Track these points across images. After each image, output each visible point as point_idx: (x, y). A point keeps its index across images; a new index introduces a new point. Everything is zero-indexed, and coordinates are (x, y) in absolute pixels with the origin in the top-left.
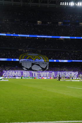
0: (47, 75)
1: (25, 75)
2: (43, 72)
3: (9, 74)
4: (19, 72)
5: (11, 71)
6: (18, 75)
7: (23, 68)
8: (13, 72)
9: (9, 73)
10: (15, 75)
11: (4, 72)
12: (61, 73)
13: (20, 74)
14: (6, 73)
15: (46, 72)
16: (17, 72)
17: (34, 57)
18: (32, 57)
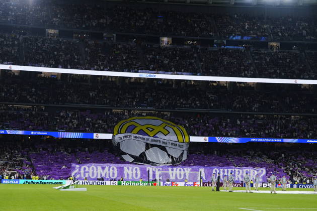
0: (185, 175)
1: (128, 175)
2: (175, 169)
4: (113, 169)
5: (93, 166)
6: (111, 175)
8: (97, 168)
9: (87, 169)
10: (103, 175)
11: (74, 168)
12: (222, 170)
13: (116, 172)
14: (80, 170)
15: (183, 168)
16: (108, 167)
17: (151, 130)
18: (147, 128)
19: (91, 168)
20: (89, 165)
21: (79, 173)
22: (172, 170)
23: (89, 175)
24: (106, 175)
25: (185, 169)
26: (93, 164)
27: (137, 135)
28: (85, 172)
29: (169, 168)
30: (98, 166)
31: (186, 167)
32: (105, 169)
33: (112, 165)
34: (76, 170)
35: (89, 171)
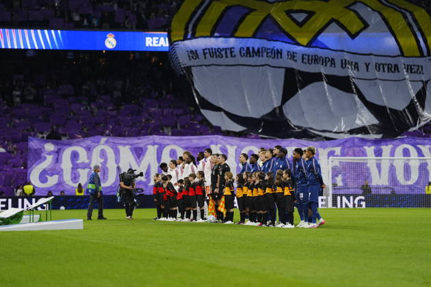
0: (423, 168)
2: (386, 149)
3: (86, 166)
4: (173, 154)
5: (103, 145)
7: (207, 114)
8: (117, 152)
9: (83, 157)
11: (38, 156)
14: (57, 160)
15: (414, 145)
16: (156, 146)
17: (300, 17)
18: (289, 13)
19: (96, 152)
20: (88, 142)
21: (55, 170)
22: (378, 153)
24: (148, 173)
25: (425, 149)
26: (104, 139)
27: (256, 43)
28: (75, 167)
29: (366, 147)
30: (121, 144)
31: (426, 141)
32: (144, 155)
33: (167, 142)
34: (45, 158)
35: (90, 163)
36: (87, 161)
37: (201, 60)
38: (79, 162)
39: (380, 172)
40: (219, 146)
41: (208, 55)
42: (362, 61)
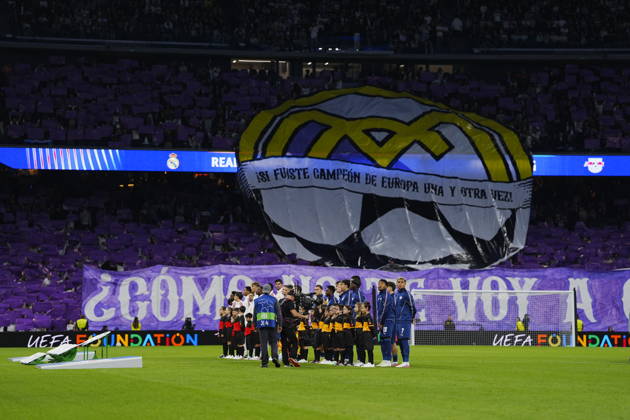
0: (513, 303)
2: (473, 281)
3: (146, 298)
4: (241, 285)
5: (164, 275)
7: (279, 240)
8: (179, 284)
9: (142, 287)
10: (203, 310)
11: (94, 287)
14: (114, 292)
15: (503, 278)
16: (222, 277)
18: (367, 132)
19: (157, 283)
20: (148, 272)
21: (111, 302)
22: (465, 286)
23: (149, 308)
24: (213, 307)
25: (514, 281)
26: (165, 269)
27: (331, 165)
28: (134, 299)
29: (451, 279)
30: (184, 274)
31: (516, 273)
32: (209, 286)
33: (235, 272)
34: (101, 289)
35: (150, 295)
36: (147, 293)
37: (273, 182)
38: (138, 293)
39: (466, 306)
40: (292, 276)
41: (279, 176)
42: (446, 184)
